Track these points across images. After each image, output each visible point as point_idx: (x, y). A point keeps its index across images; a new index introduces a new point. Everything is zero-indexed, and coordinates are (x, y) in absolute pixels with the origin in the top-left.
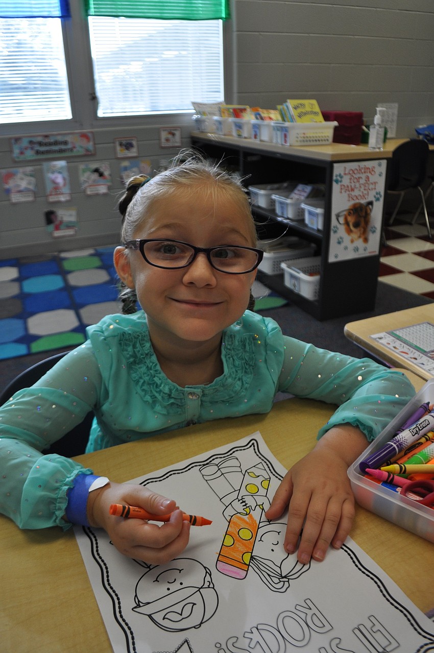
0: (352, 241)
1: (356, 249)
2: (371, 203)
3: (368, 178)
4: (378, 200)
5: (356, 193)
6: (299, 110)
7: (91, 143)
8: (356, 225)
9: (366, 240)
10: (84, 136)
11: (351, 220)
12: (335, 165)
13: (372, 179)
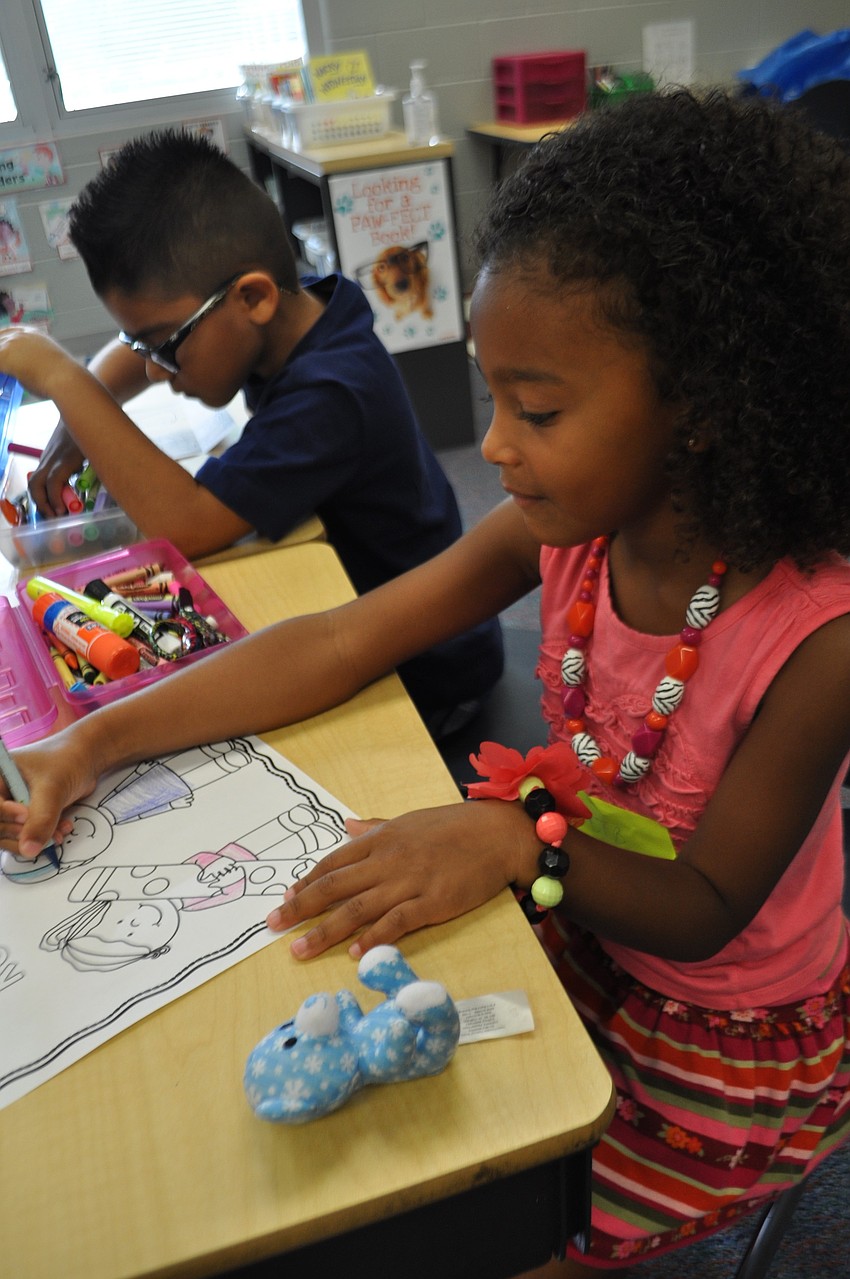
0: (399, 317)
1: (411, 331)
2: (423, 245)
3: (407, 199)
4: (439, 236)
5: (387, 227)
6: (326, 78)
7: (56, 164)
8: (402, 285)
9: (429, 313)
10: (43, 149)
11: (390, 277)
12: (334, 182)
13: (418, 198)
